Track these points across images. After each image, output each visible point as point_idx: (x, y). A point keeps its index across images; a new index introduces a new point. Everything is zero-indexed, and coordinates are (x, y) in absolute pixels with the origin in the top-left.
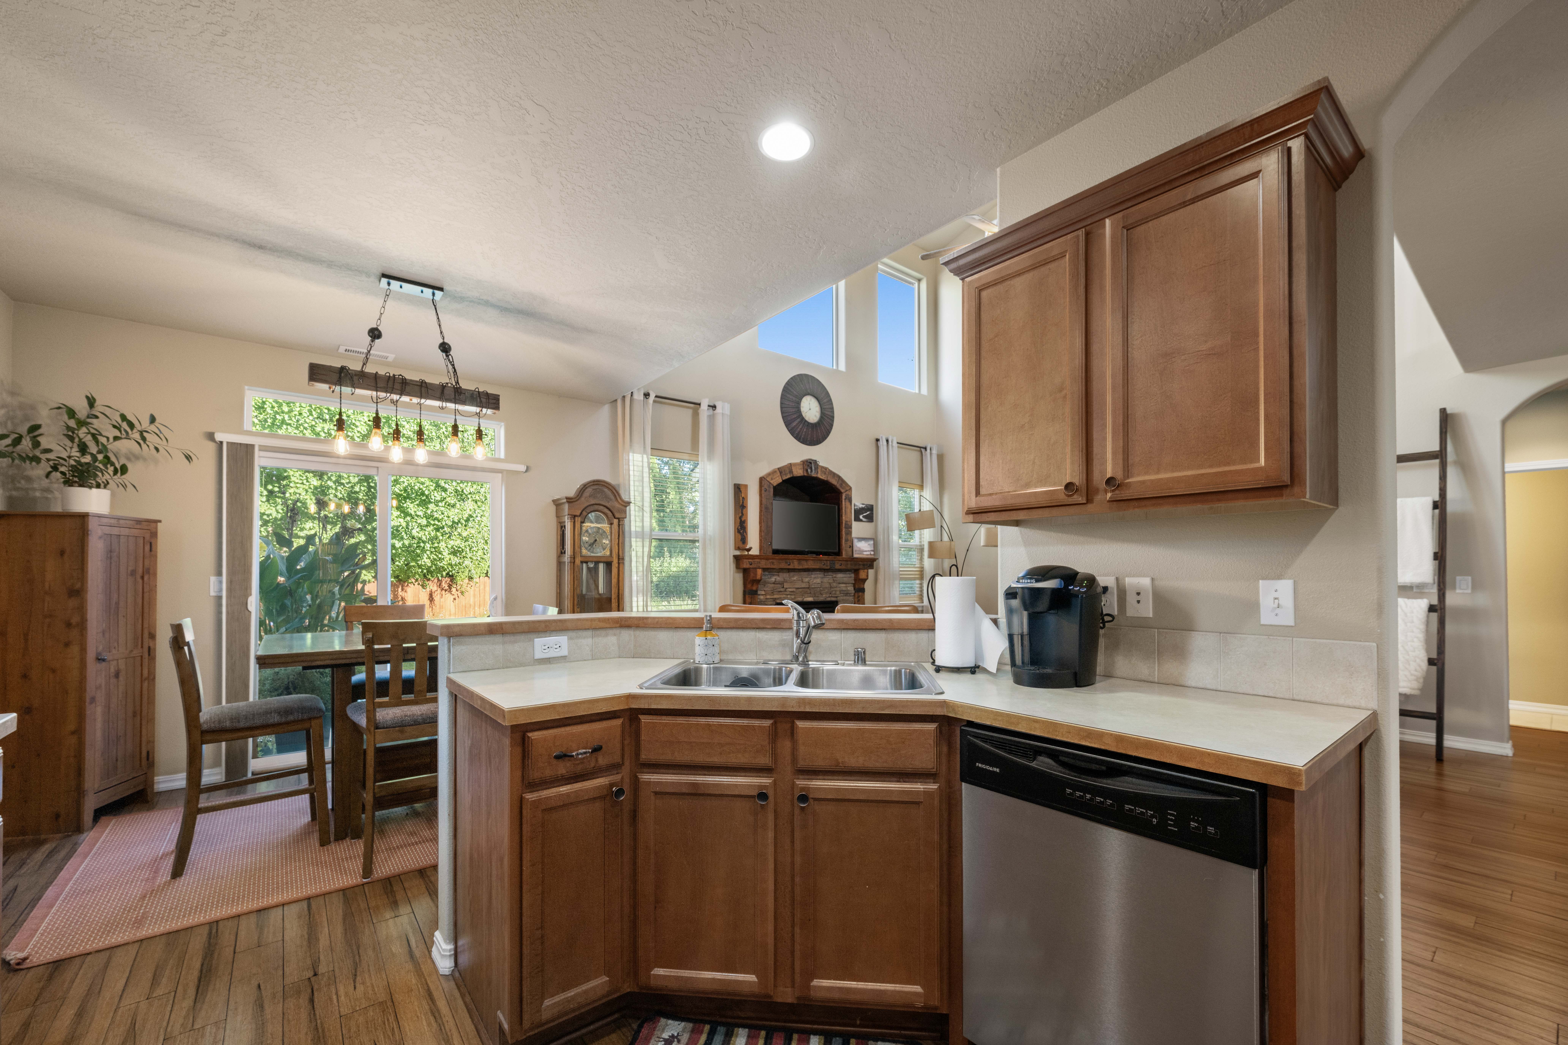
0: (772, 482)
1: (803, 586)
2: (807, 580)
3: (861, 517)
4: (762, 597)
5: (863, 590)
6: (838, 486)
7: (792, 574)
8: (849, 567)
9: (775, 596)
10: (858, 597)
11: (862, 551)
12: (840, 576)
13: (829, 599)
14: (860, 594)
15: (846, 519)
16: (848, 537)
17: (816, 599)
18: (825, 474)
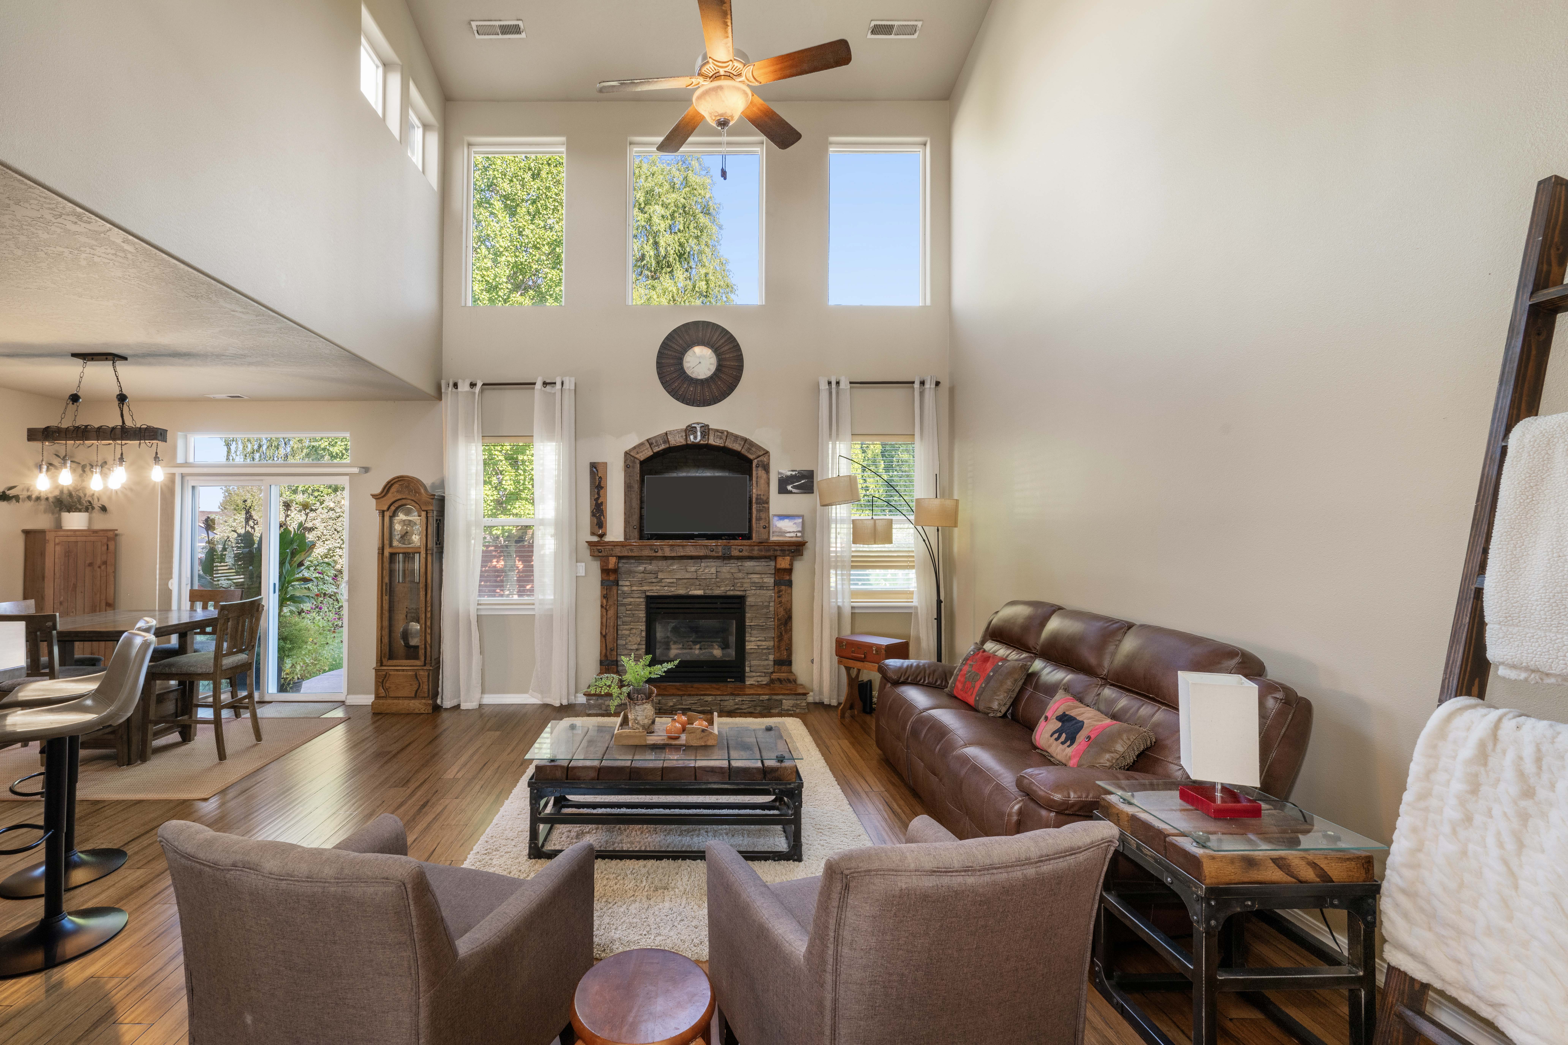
0: (637, 456)
1: (687, 577)
2: (693, 569)
3: (789, 488)
4: (626, 589)
5: (790, 584)
6: (744, 452)
7: (670, 562)
8: (756, 553)
9: (645, 588)
10: (779, 591)
11: (782, 533)
12: (749, 564)
13: (731, 593)
14: (783, 587)
15: (759, 493)
16: (763, 515)
17: (709, 593)
18: (721, 438)
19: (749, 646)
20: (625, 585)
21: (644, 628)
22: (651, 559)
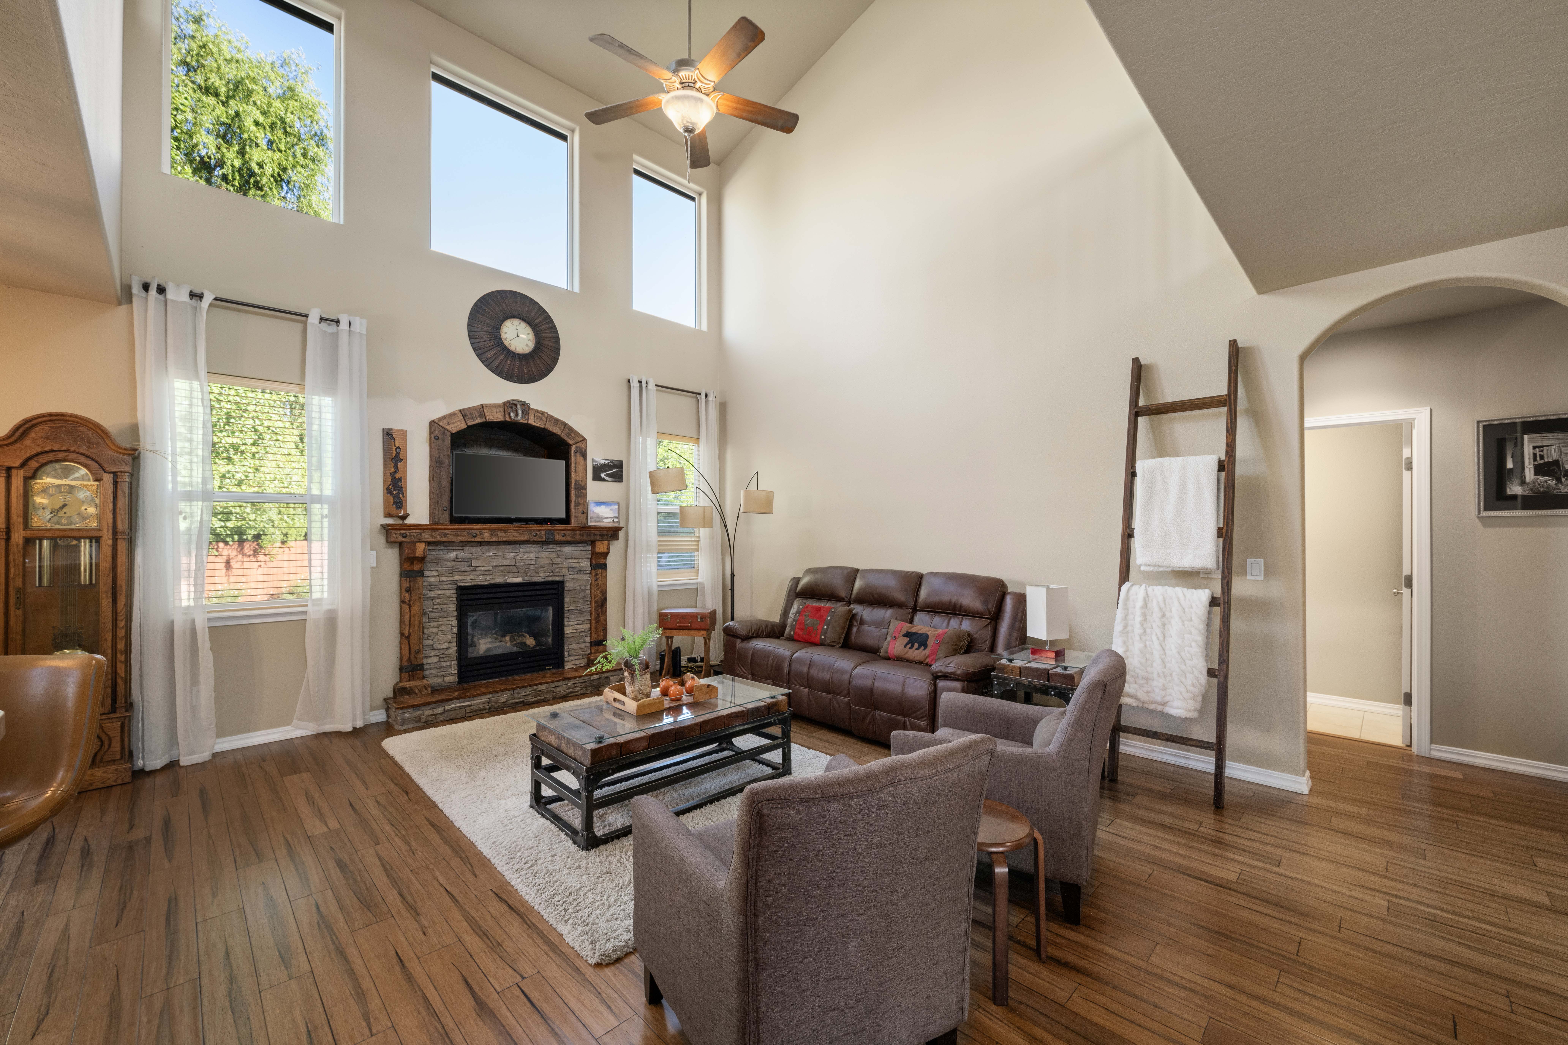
0: (448, 427)
1: (505, 564)
2: (511, 555)
3: (603, 475)
4: (432, 580)
5: (604, 567)
6: (563, 436)
7: (485, 548)
8: (578, 537)
9: (456, 578)
10: (596, 575)
11: (600, 518)
12: (567, 549)
13: (550, 579)
14: (600, 571)
15: (578, 479)
16: (582, 501)
17: (528, 579)
18: (541, 420)
19: (568, 631)
20: (432, 576)
21: (455, 623)
22: (464, 544)
